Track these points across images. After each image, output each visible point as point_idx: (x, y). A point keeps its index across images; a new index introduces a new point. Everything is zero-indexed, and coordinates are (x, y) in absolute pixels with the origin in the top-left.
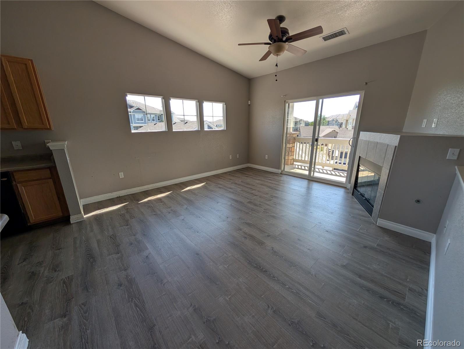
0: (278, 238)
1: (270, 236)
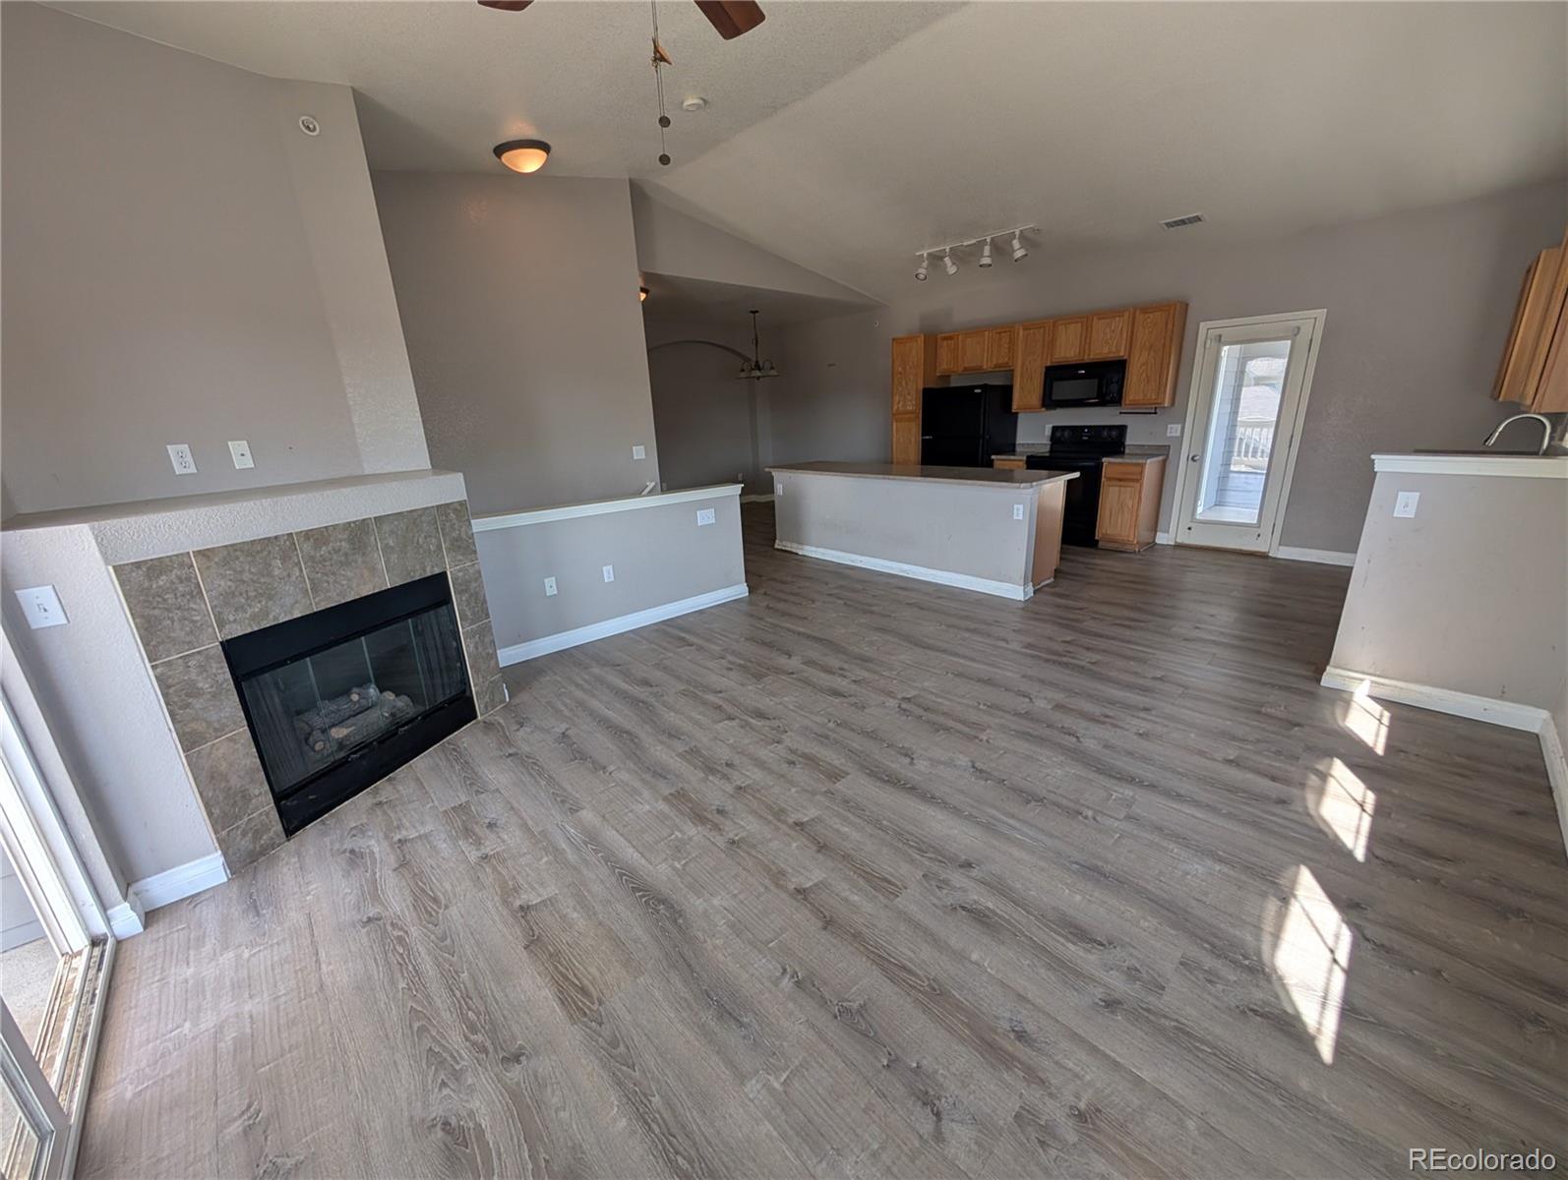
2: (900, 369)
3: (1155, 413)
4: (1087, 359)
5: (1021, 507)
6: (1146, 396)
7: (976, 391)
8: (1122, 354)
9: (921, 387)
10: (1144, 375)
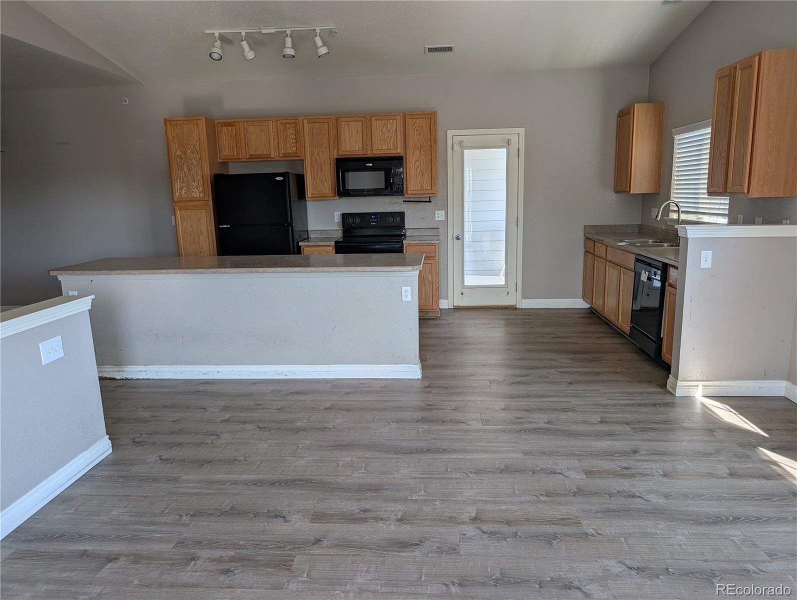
0: (289, 547)
1: (313, 544)
2: (178, 153)
3: (430, 201)
4: (369, 154)
5: (409, 288)
6: (422, 187)
7: (277, 179)
8: (399, 151)
9: (207, 172)
10: (418, 170)
